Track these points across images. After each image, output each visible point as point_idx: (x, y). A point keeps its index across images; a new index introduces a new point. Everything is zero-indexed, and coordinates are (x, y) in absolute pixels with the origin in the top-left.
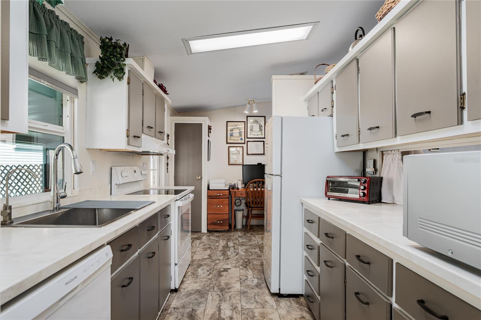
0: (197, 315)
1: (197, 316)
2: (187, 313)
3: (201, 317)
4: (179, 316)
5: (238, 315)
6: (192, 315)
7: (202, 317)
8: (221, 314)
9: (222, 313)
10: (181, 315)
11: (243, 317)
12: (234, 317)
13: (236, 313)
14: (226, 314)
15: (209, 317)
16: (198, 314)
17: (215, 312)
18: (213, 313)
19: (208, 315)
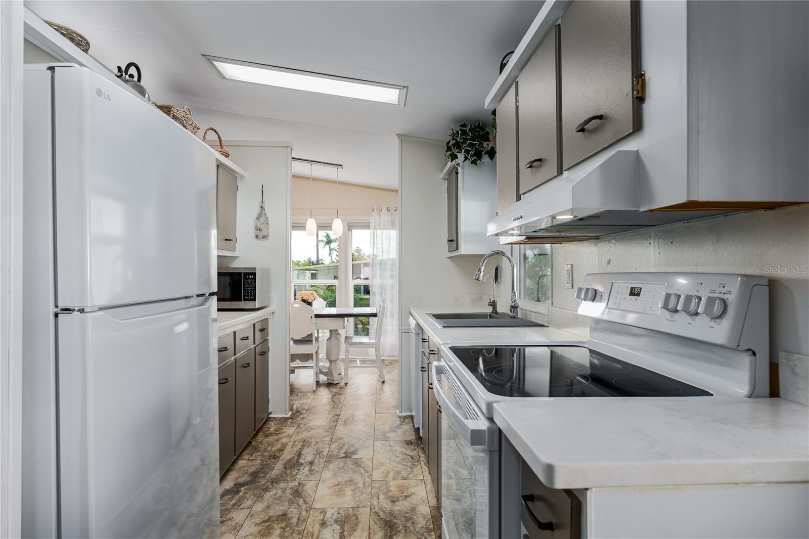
0: (380, 529)
1: (380, 527)
2: (400, 531)
3: (374, 524)
4: (412, 526)
5: (311, 531)
6: (389, 529)
7: (372, 524)
8: (341, 531)
9: (338, 534)
10: (409, 528)
11: (303, 527)
12: (318, 527)
13: (313, 534)
14: (332, 531)
15: (360, 527)
16: (380, 531)
17: (350, 535)
18: (355, 534)
19: (362, 529)
